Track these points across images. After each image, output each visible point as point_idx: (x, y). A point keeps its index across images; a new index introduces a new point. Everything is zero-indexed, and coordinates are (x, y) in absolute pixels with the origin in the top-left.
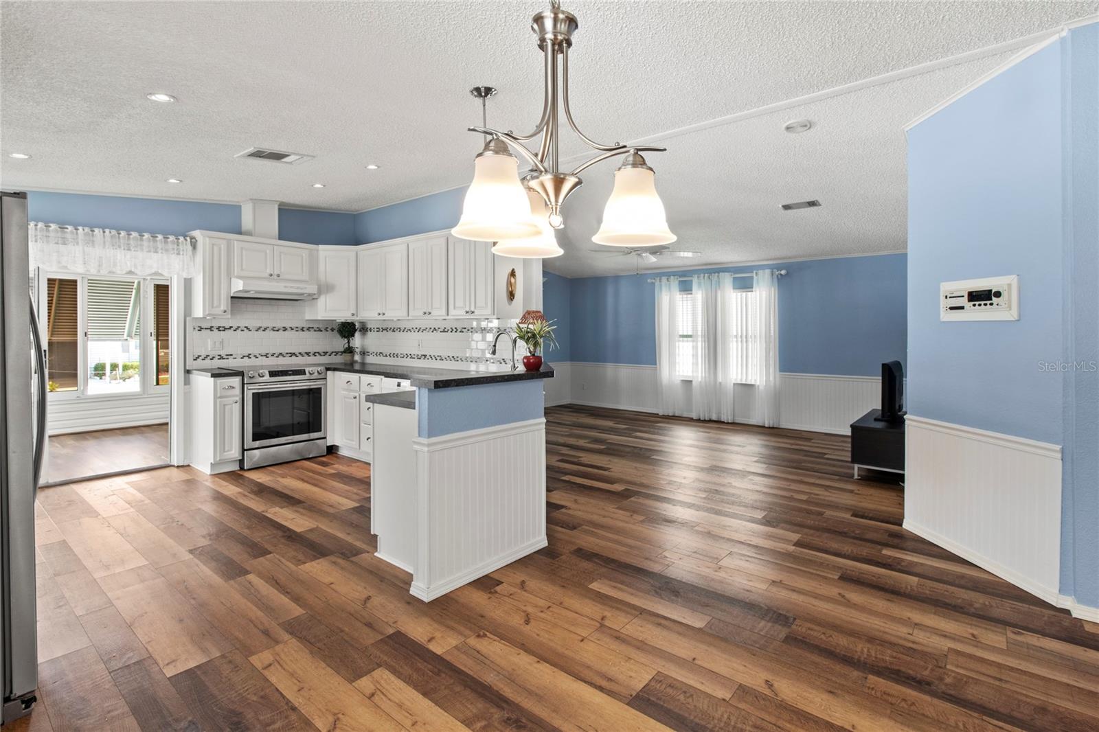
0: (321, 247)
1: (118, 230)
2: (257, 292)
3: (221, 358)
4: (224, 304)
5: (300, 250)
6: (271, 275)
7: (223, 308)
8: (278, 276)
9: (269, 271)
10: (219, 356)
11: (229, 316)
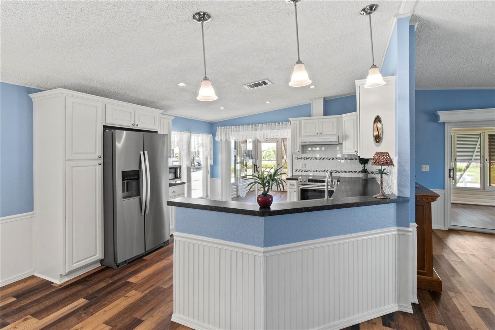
0: (343, 115)
1: (269, 123)
2: (309, 142)
3: (305, 171)
4: (298, 148)
5: (332, 119)
6: (317, 134)
7: (298, 150)
8: (321, 133)
9: (317, 132)
10: (304, 170)
11: (301, 153)
